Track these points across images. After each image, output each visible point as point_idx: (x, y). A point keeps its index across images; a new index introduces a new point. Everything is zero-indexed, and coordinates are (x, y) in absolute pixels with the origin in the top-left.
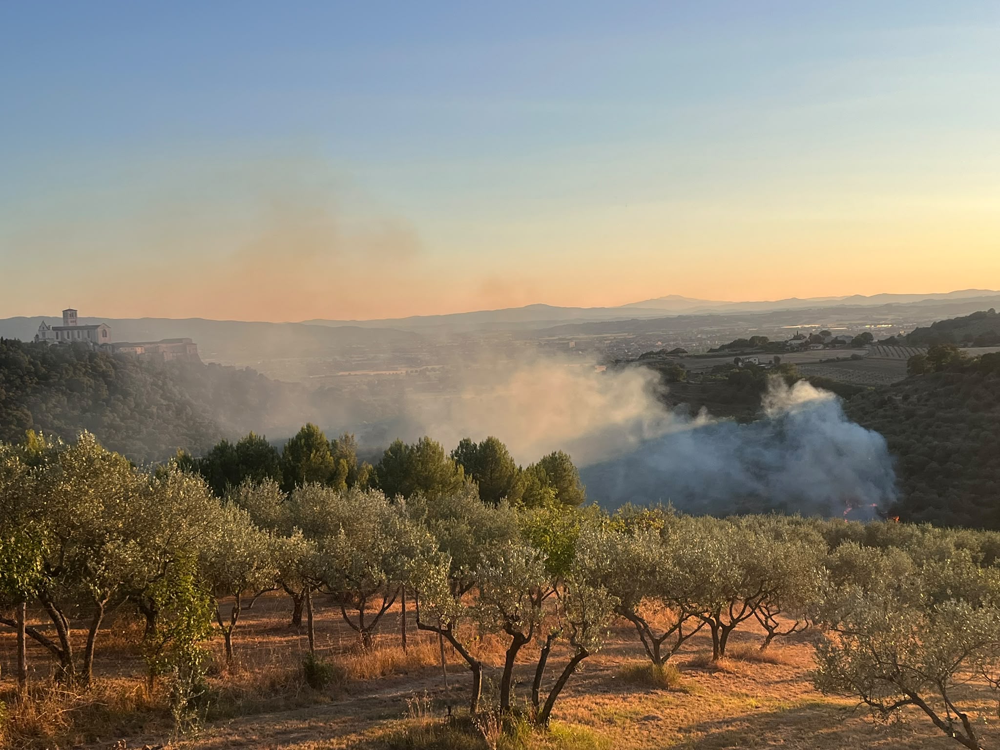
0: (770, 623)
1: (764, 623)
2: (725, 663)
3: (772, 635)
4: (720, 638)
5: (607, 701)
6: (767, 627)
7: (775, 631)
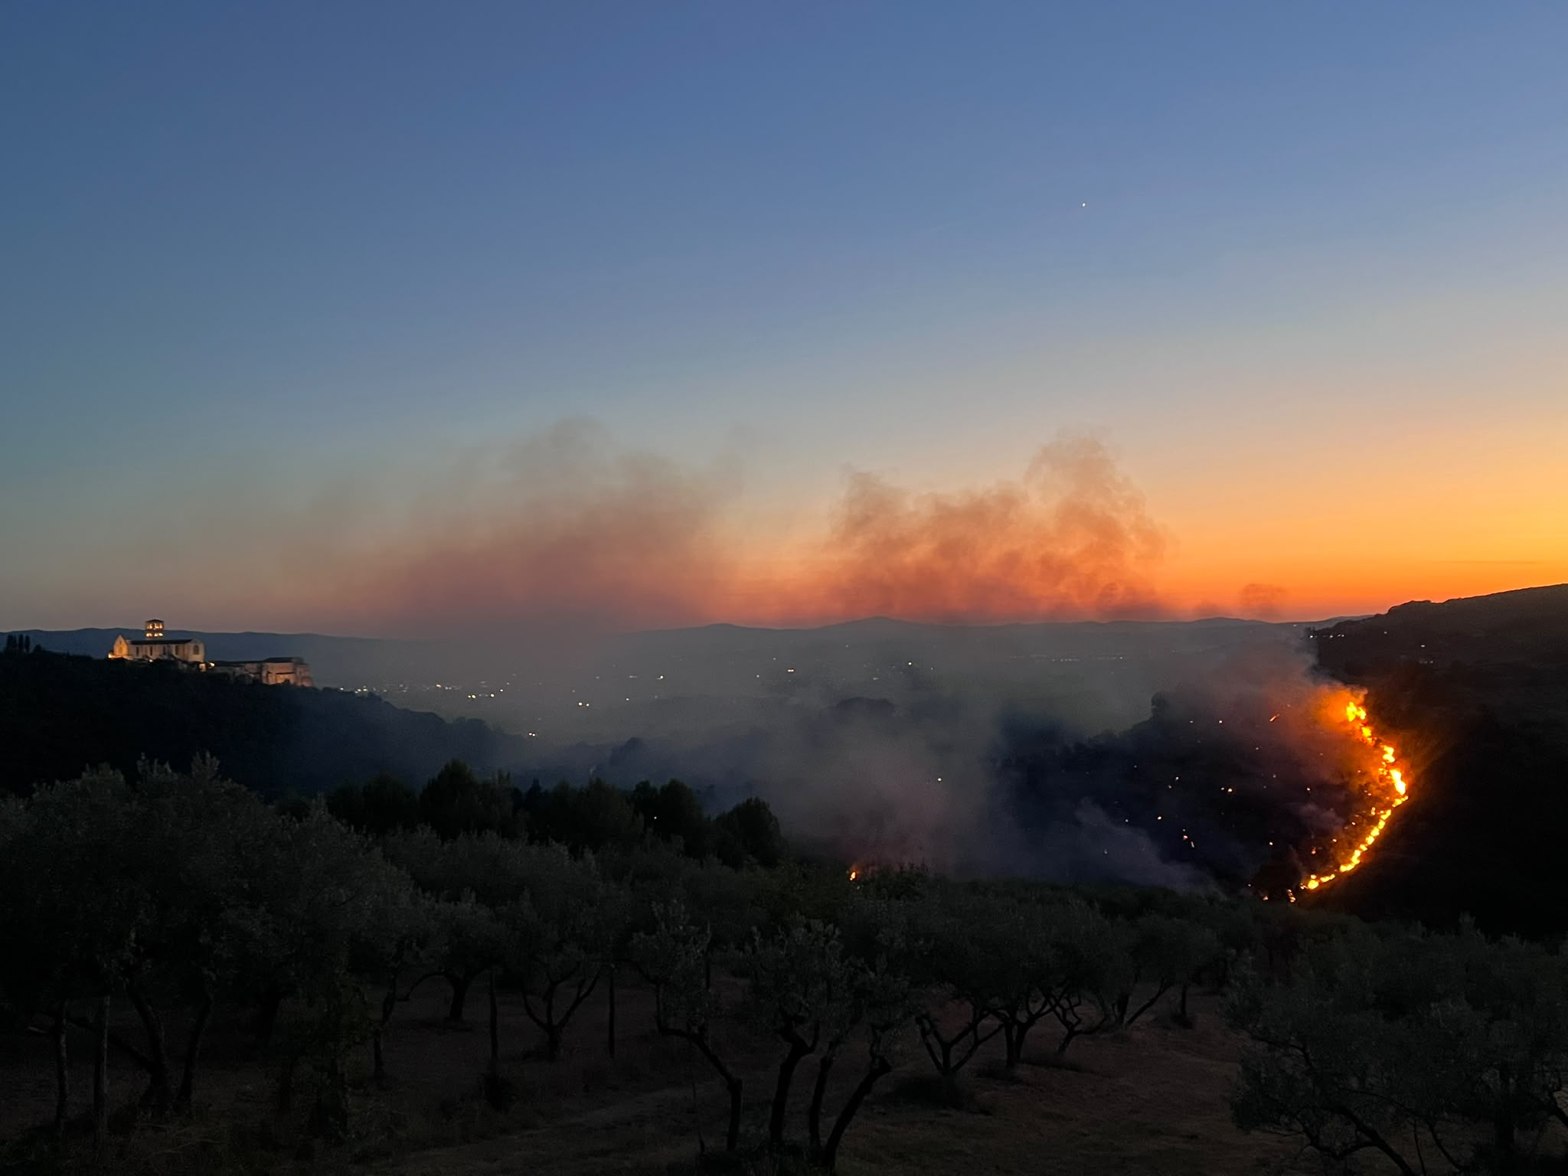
0: (1070, 1018)
1: (1062, 1018)
2: (1022, 1071)
3: (1072, 1034)
4: (1014, 1038)
5: (890, 1128)
6: (1066, 1023)
7: (1077, 1029)
